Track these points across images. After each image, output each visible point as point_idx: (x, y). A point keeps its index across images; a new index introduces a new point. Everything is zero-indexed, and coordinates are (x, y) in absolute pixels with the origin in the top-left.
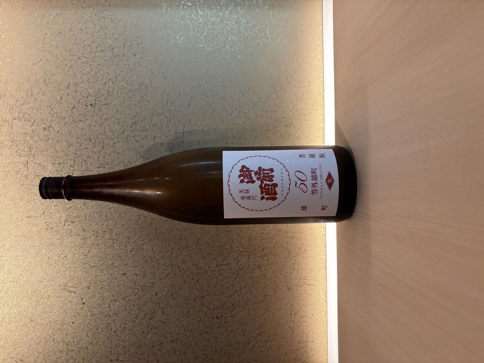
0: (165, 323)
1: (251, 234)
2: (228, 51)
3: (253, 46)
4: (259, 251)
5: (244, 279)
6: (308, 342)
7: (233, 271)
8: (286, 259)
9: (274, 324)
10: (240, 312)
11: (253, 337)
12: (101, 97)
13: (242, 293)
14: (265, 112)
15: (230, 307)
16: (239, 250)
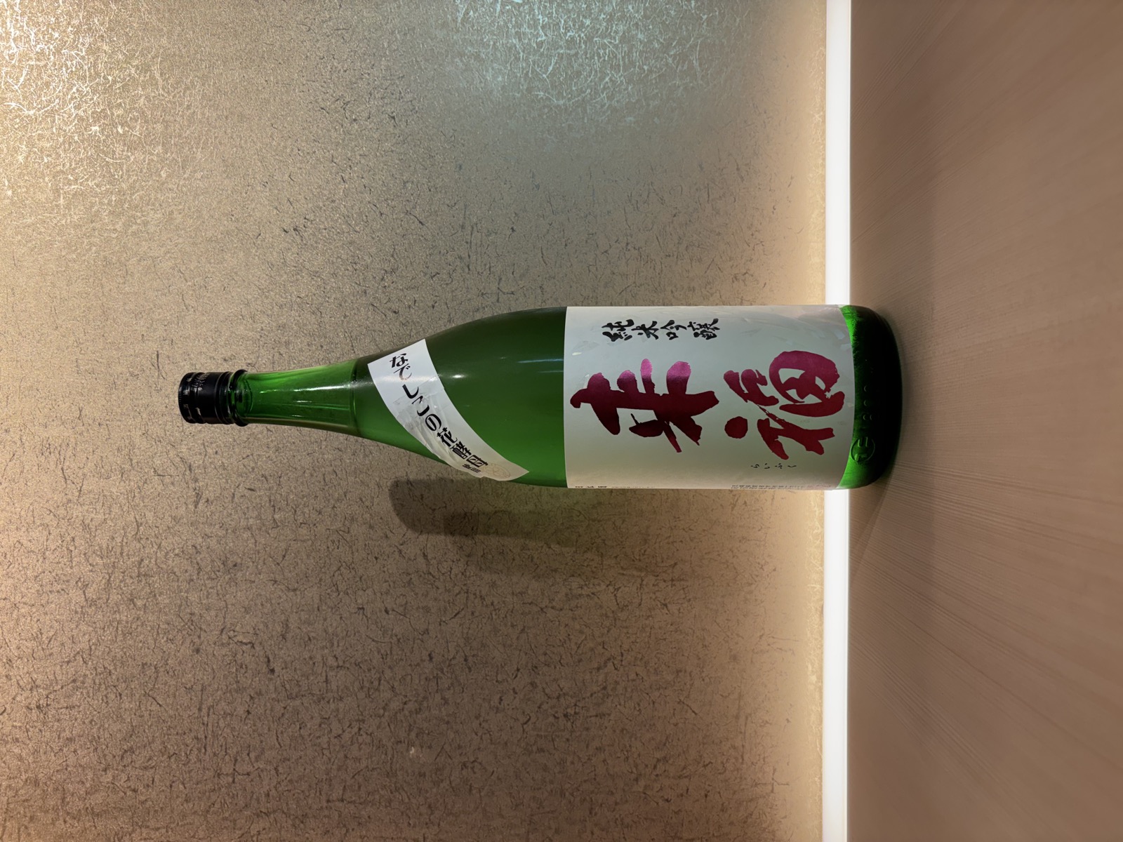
0: (448, 723)
1: (648, 527)
2: (602, 106)
3: (662, 95)
4: (666, 568)
5: (630, 631)
6: (775, 783)
7: (604, 612)
8: (729, 588)
9: (698, 737)
10: (618, 706)
11: (647, 766)
13: (623, 663)
14: (687, 246)
15: (595, 693)
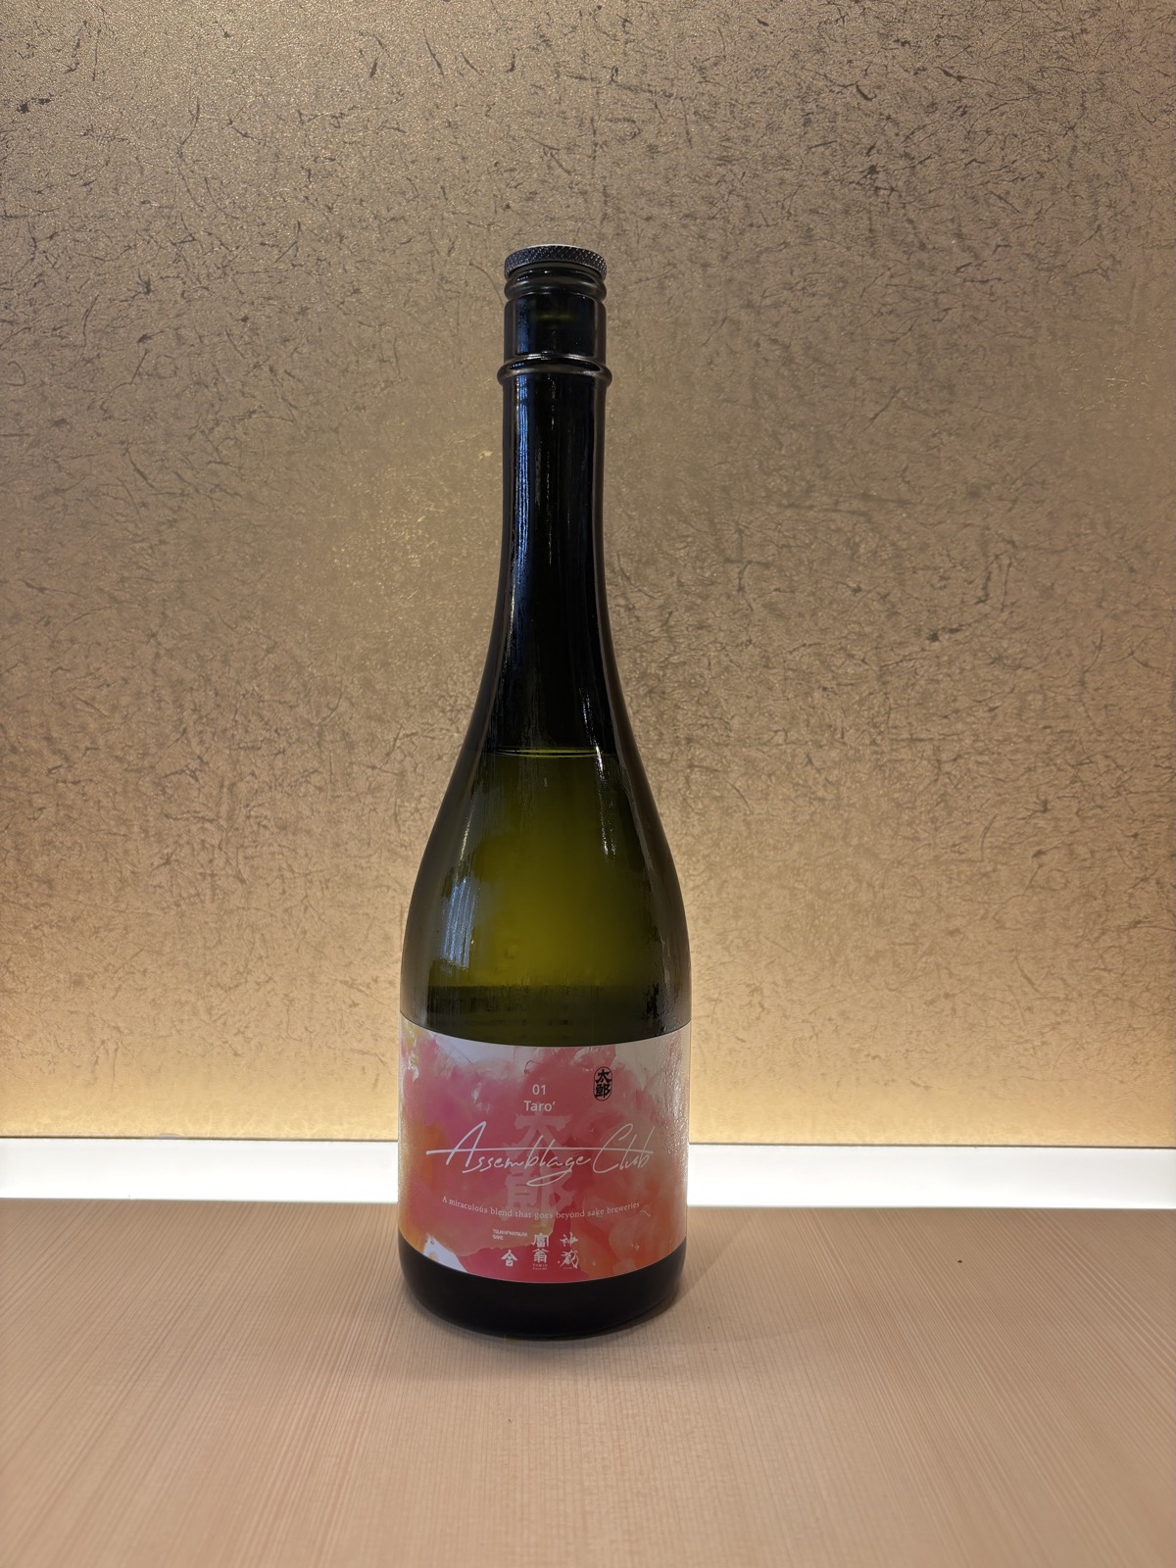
4: (234, 864)
8: (202, 975)
12: (905, 215)
16: (242, 780)
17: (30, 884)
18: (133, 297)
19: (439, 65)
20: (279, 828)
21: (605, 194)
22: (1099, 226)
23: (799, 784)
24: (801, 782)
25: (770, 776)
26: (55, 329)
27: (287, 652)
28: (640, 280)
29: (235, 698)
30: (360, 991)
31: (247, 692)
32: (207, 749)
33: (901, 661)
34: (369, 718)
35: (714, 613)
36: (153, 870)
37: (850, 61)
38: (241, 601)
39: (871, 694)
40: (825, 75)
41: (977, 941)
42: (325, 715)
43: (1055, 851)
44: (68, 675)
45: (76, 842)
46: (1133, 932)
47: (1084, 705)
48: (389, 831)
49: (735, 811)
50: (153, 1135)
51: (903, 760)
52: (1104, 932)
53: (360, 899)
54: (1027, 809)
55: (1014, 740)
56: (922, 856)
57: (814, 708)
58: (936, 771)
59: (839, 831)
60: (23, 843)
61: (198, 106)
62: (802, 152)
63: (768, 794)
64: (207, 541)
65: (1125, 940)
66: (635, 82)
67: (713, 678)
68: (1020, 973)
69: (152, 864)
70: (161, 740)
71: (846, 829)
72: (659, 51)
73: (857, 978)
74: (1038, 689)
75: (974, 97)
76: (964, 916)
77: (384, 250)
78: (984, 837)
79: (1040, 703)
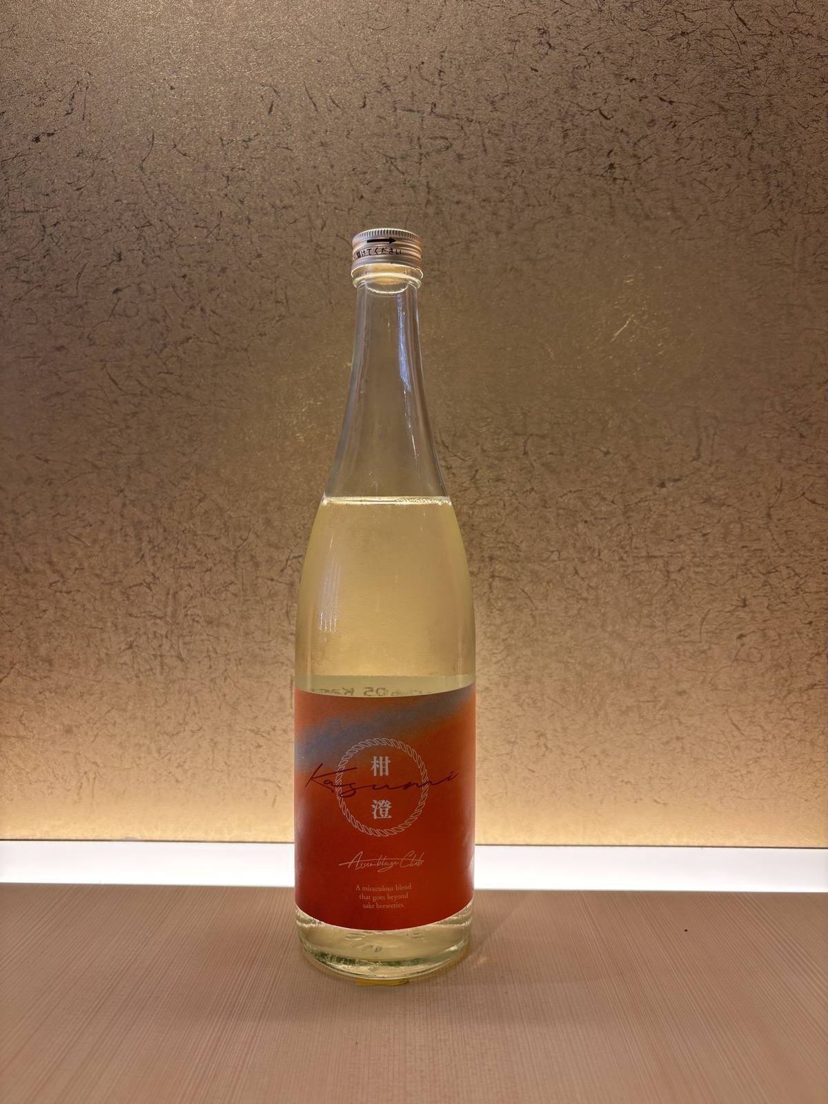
4: (176, 648)
5: (97, 603)
8: (154, 726)
12: (635, 196)
14: (581, 675)
16: (182, 589)
17: (37, 663)
18: (110, 264)
19: (315, 105)
20: (206, 622)
21: (428, 187)
22: (771, 200)
23: (569, 589)
24: (571, 587)
25: (548, 583)
26: (57, 286)
27: (213, 501)
28: (453, 244)
29: (177, 533)
30: (262, 736)
31: (186, 529)
32: (158, 569)
33: (640, 502)
34: (269, 545)
35: (507, 470)
36: (121, 652)
37: (594, 94)
38: (182, 466)
39: (619, 525)
40: (577, 104)
41: (699, 699)
42: (238, 544)
43: (752, 634)
44: (64, 519)
45: (68, 634)
46: (811, 692)
47: (770, 531)
48: (283, 624)
49: (525, 608)
50: (120, 838)
51: (642, 571)
52: (789, 692)
53: (263, 671)
54: (732, 605)
55: (721, 556)
56: (658, 639)
57: (578, 535)
58: (666, 579)
59: (598, 621)
60: (32, 634)
61: (153, 135)
62: (563, 155)
63: (547, 596)
64: (158, 426)
65: (805, 697)
66: (447, 113)
67: (507, 515)
68: (729, 722)
69: (120, 648)
70: (127, 563)
71: (603, 621)
72: (464, 91)
73: (613, 726)
74: (737, 520)
75: (680, 115)
76: (688, 681)
77: (278, 228)
78: (702, 625)
79: (739, 530)
